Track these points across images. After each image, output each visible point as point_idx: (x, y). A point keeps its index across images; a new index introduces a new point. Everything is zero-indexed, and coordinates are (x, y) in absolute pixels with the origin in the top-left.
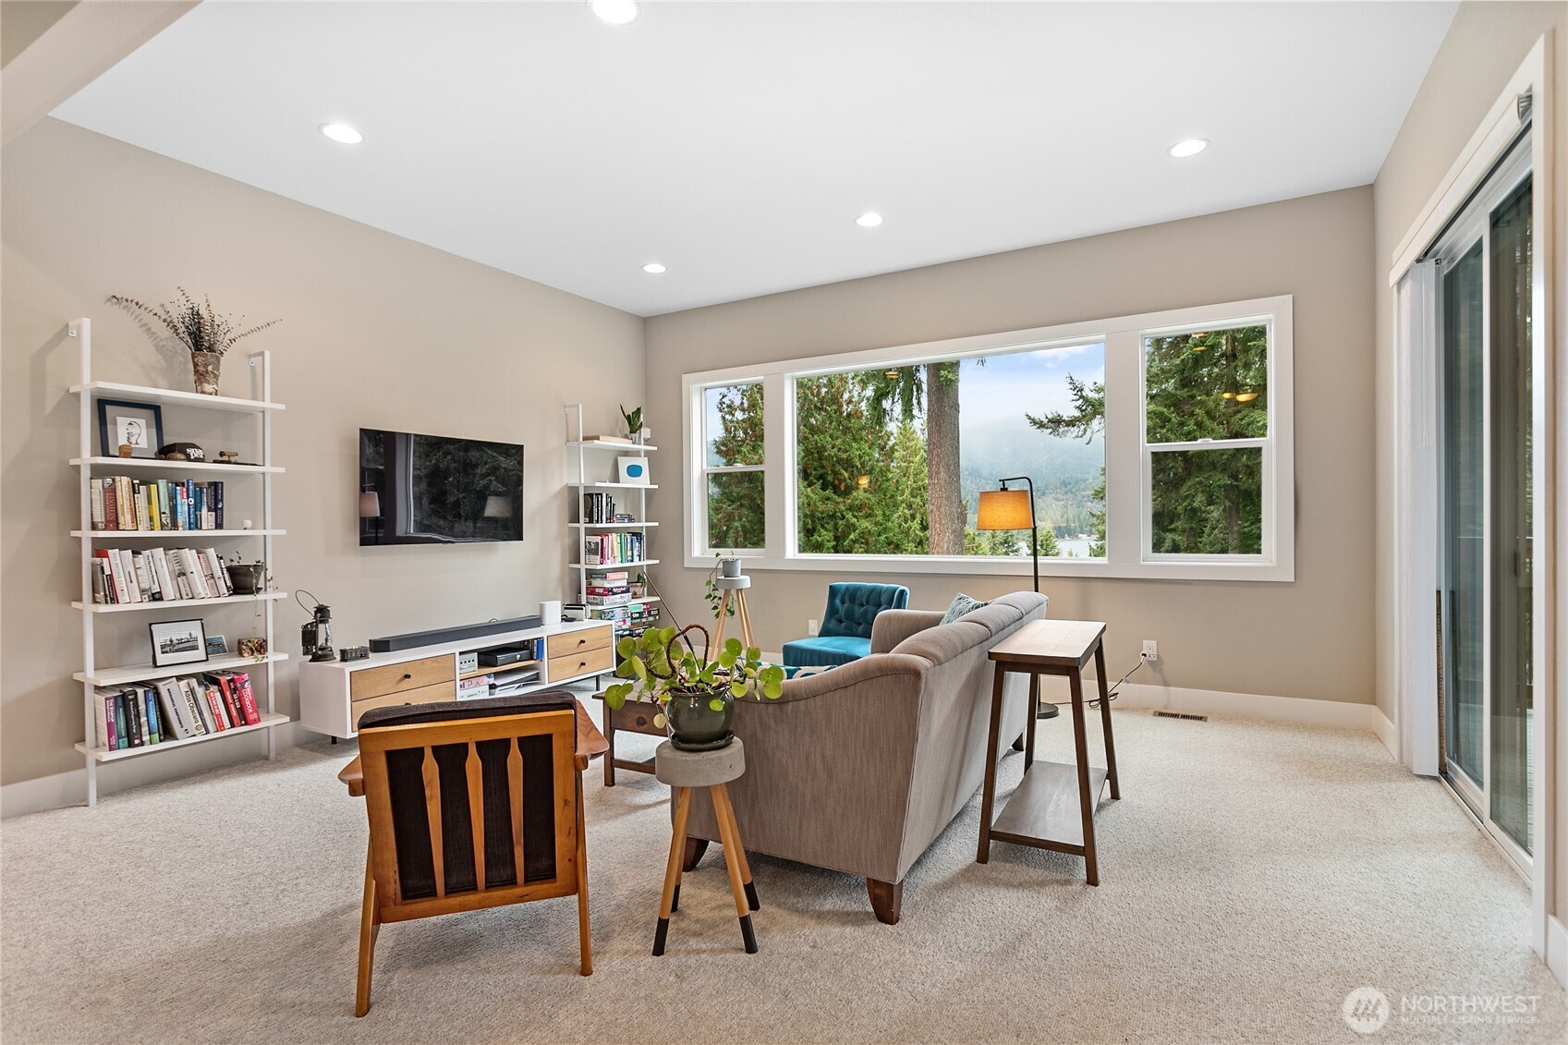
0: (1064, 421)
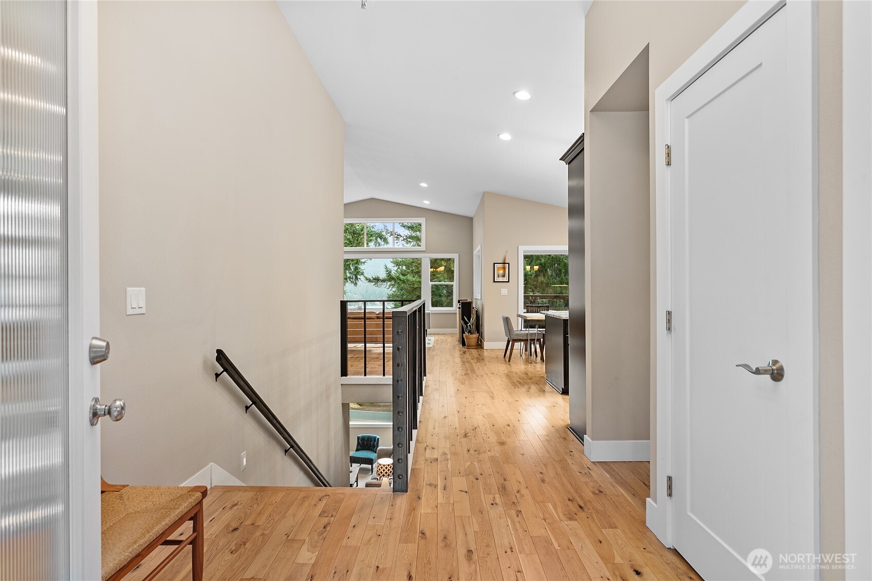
0: (380, 280)
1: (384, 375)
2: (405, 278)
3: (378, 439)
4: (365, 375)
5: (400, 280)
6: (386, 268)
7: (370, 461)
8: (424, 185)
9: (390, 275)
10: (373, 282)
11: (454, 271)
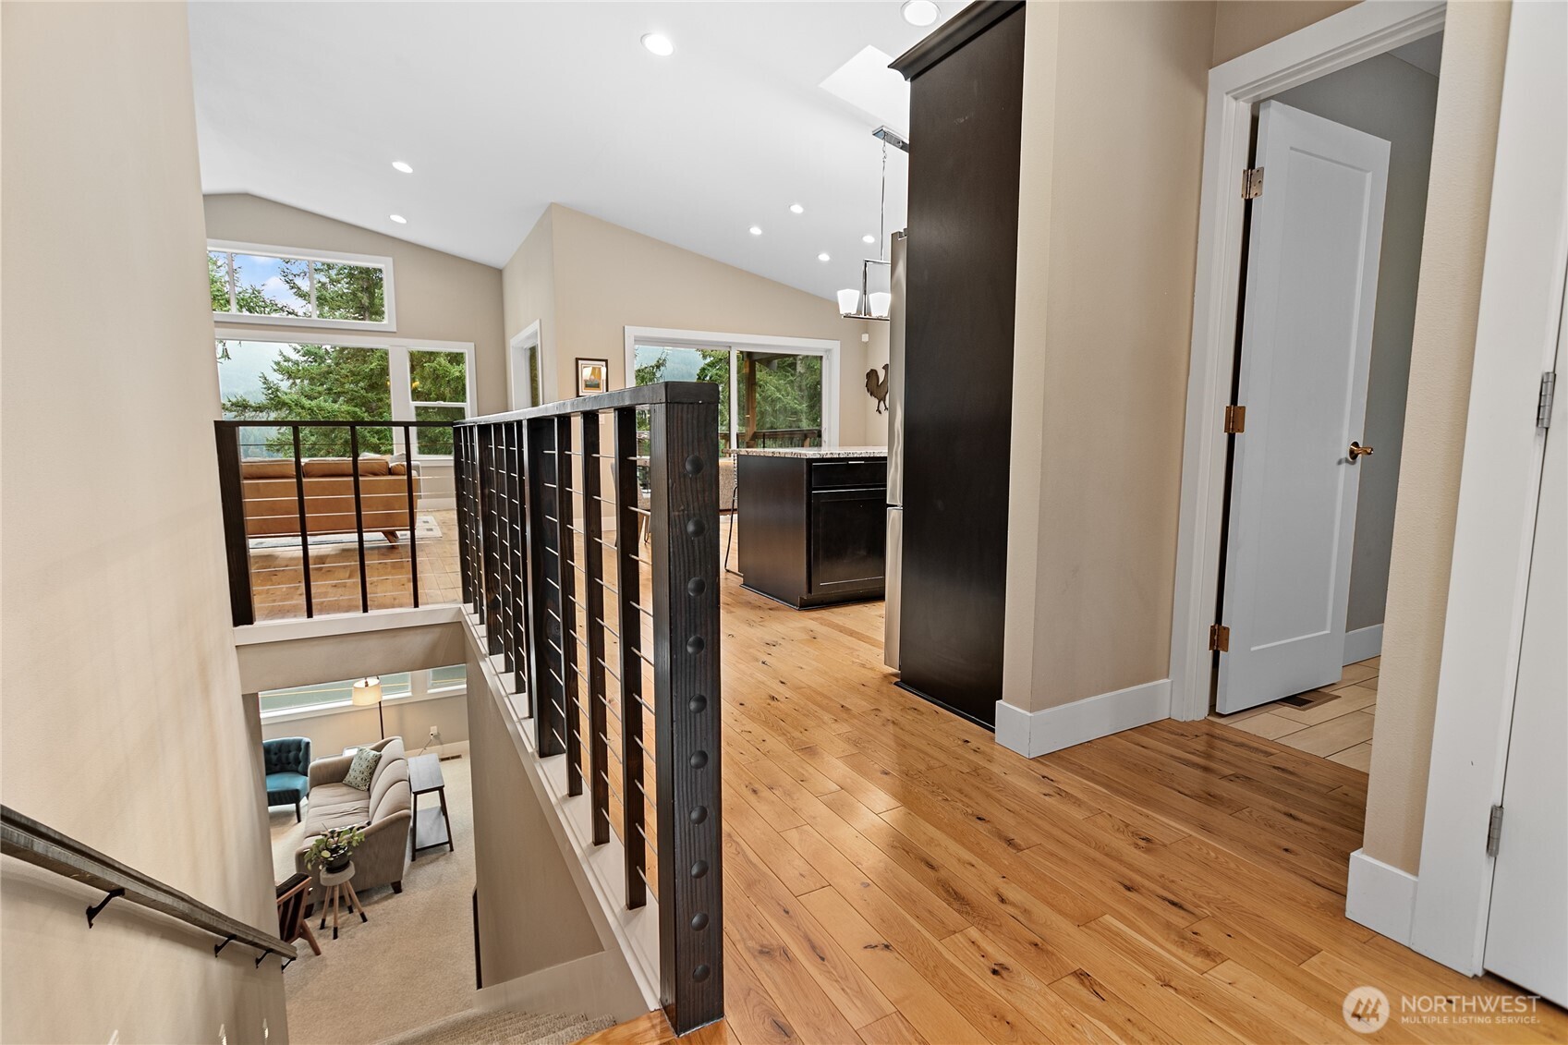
1: (365, 610)
2: (314, 403)
3: (308, 744)
4: (310, 615)
5: (303, 408)
6: (266, 381)
7: (294, 796)
8: (403, 167)
9: (277, 396)
10: (231, 411)
11: (461, 379)
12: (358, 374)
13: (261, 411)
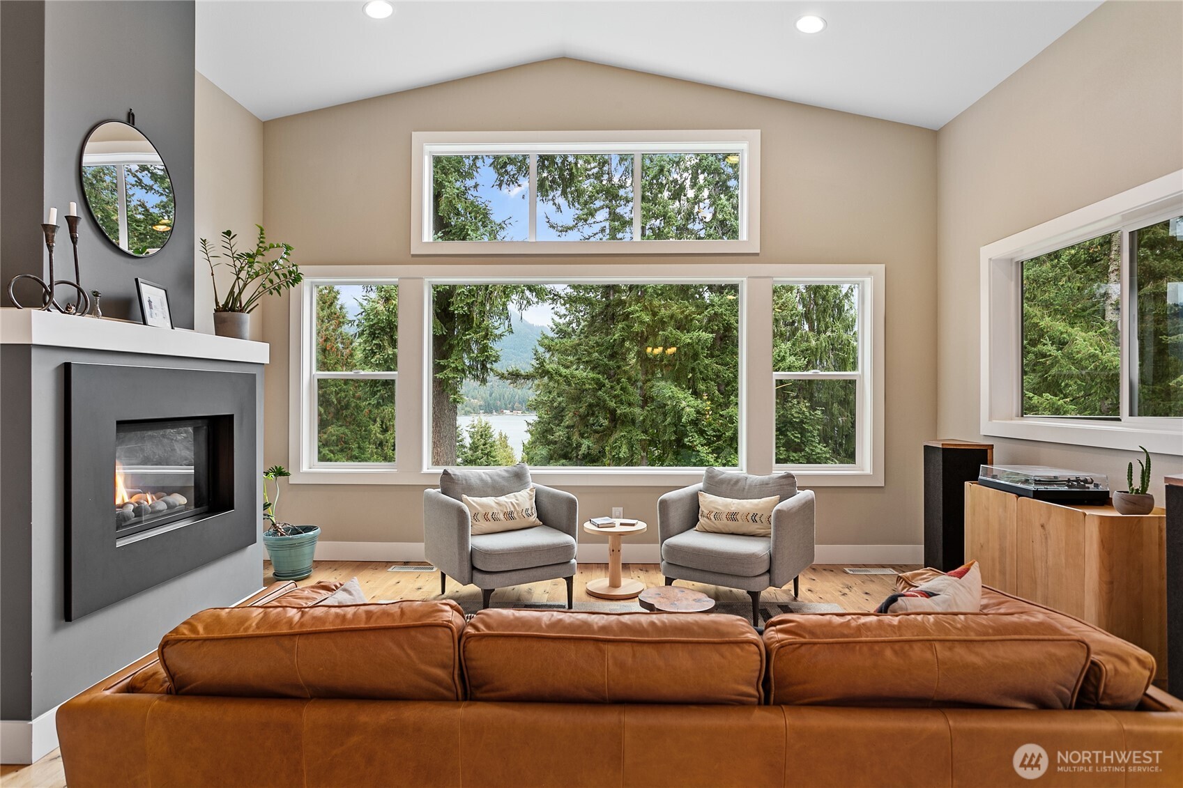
5: (561, 375)
9: (542, 366)
10: (507, 379)
12: (602, 345)
13: (528, 379)
